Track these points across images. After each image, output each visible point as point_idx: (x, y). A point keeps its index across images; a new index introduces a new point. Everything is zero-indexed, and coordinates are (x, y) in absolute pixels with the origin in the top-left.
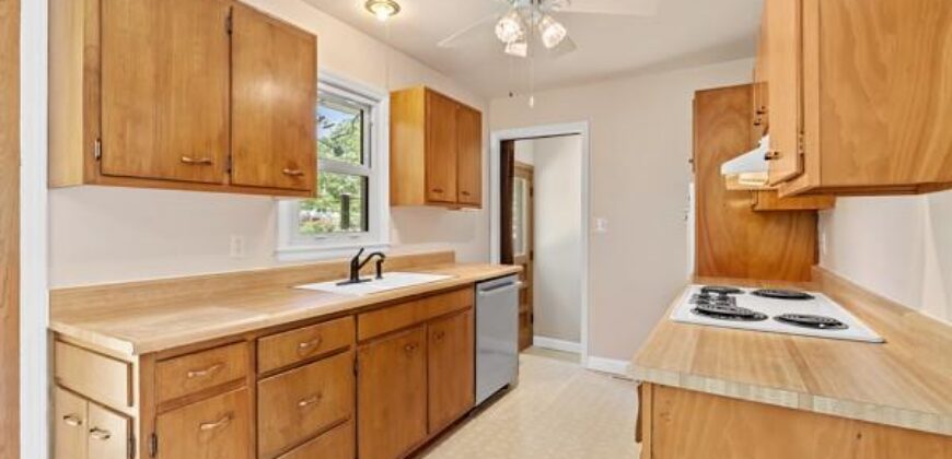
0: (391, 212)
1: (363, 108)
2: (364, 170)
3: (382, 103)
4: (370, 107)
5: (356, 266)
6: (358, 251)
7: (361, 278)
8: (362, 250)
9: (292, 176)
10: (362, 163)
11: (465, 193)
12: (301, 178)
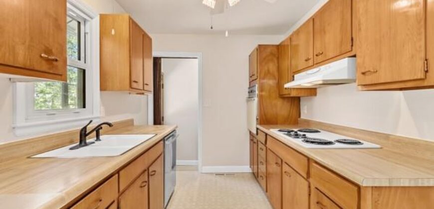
0: (101, 95)
1: (80, 20)
2: (81, 65)
3: (94, 20)
4: (85, 21)
5: (84, 134)
6: (88, 122)
7: (88, 141)
8: (91, 121)
9: (47, 60)
10: (79, 59)
11: (147, 85)
12: (55, 63)
